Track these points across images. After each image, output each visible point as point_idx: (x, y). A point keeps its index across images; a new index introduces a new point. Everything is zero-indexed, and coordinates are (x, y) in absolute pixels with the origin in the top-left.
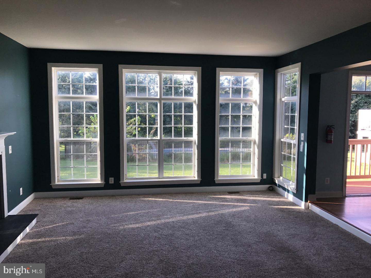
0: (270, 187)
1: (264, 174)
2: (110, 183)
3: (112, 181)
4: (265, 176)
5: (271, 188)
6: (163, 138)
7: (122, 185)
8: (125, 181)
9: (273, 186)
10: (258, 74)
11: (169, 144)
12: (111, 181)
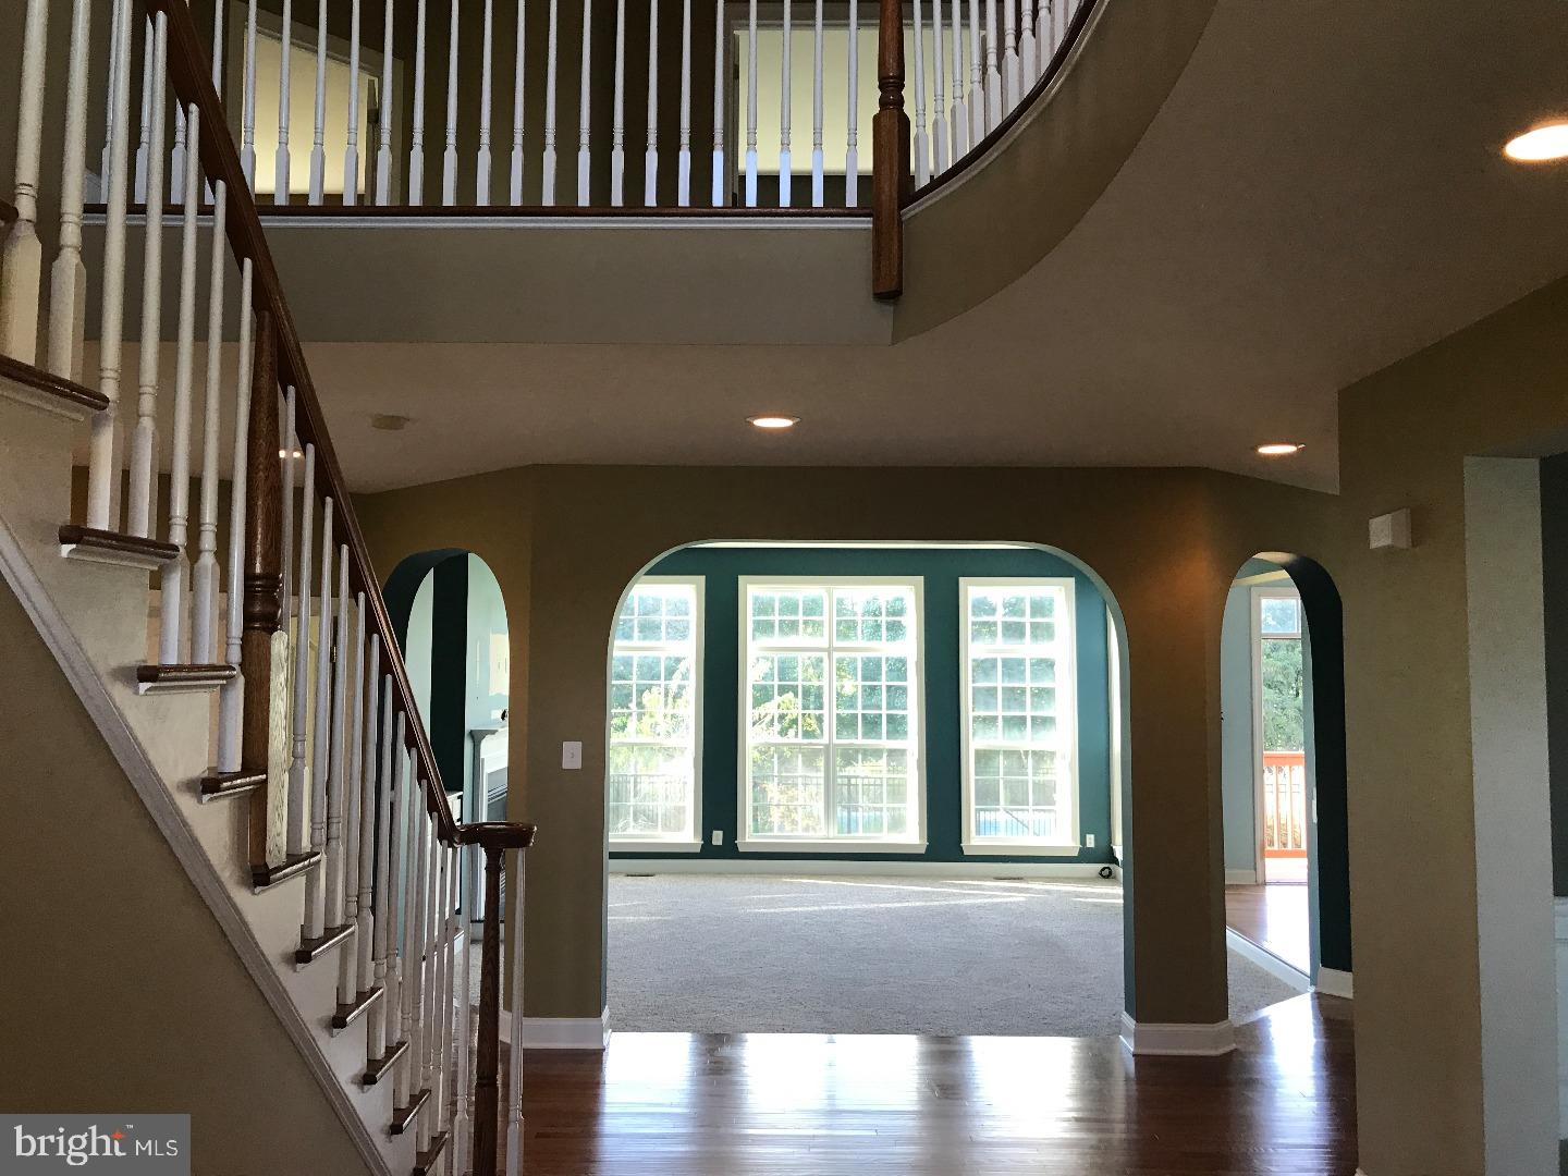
0: (1104, 869)
1: (1088, 836)
2: (714, 843)
3: (718, 838)
4: (1091, 841)
5: (1106, 872)
6: (836, 741)
7: (740, 850)
8: (747, 840)
9: (1112, 866)
10: (1063, 589)
11: (849, 756)
12: (718, 840)
